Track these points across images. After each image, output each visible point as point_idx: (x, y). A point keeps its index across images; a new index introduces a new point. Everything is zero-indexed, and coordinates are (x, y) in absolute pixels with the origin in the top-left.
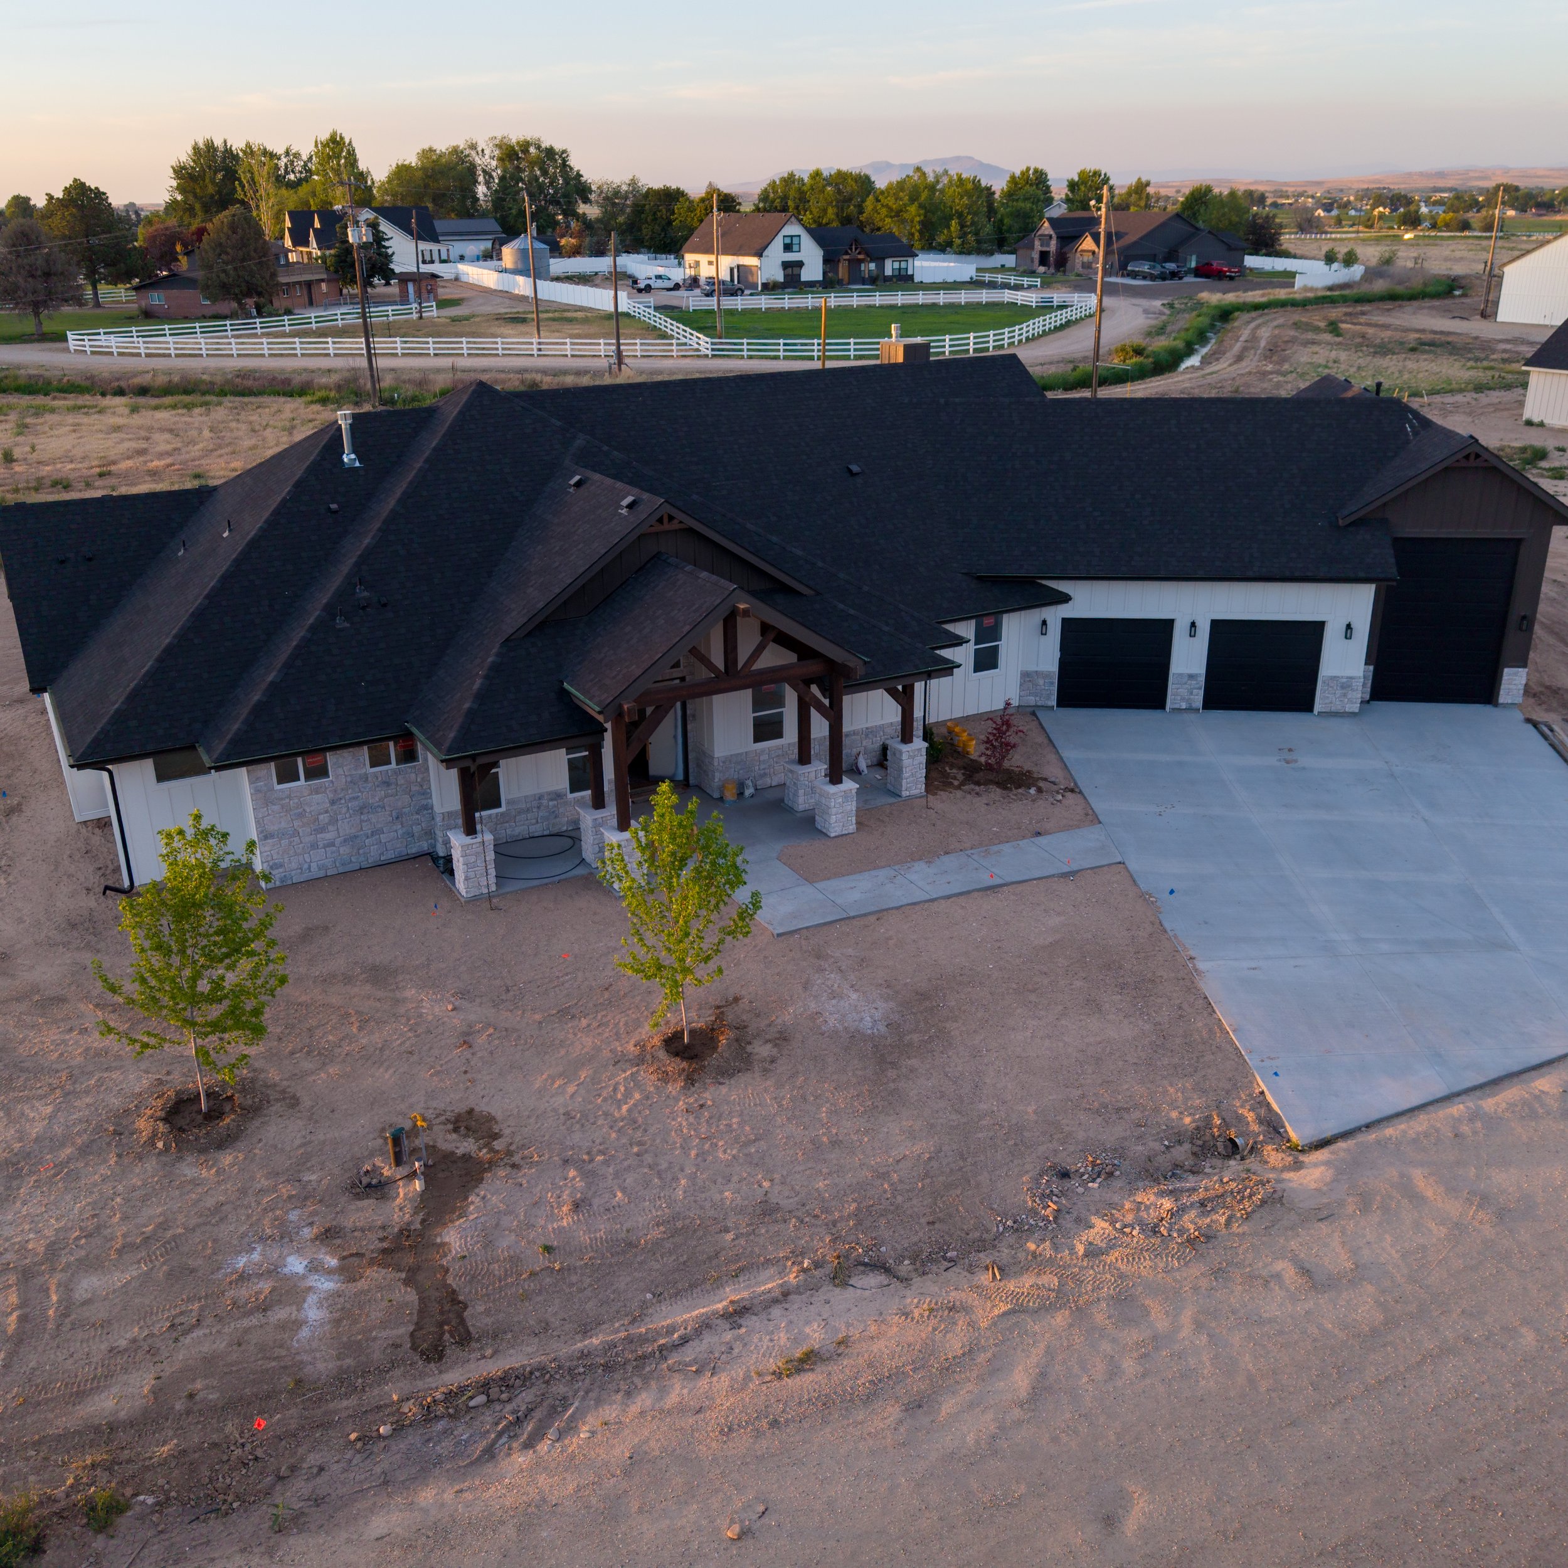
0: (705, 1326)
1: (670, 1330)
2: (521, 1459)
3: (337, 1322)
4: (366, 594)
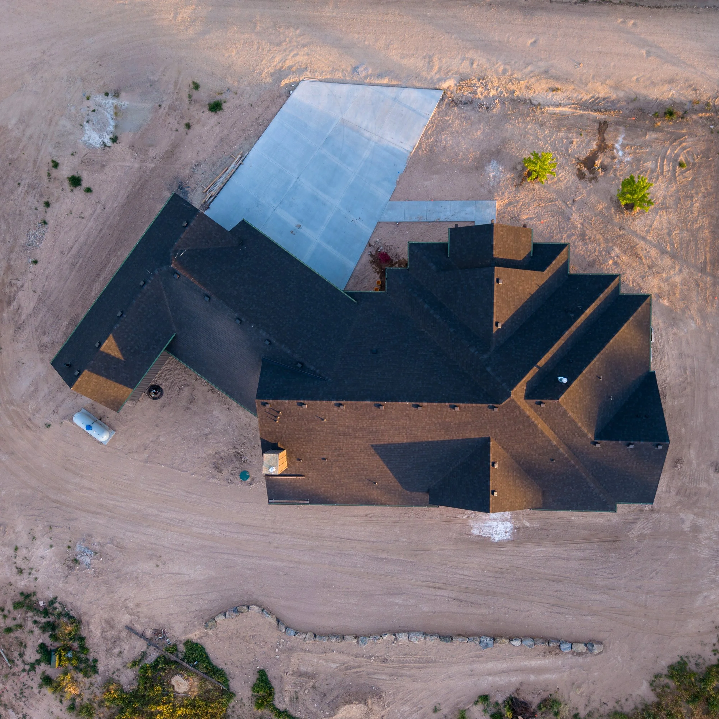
0: (565, 106)
1: (570, 108)
2: (601, 96)
3: (618, 136)
4: (571, 315)
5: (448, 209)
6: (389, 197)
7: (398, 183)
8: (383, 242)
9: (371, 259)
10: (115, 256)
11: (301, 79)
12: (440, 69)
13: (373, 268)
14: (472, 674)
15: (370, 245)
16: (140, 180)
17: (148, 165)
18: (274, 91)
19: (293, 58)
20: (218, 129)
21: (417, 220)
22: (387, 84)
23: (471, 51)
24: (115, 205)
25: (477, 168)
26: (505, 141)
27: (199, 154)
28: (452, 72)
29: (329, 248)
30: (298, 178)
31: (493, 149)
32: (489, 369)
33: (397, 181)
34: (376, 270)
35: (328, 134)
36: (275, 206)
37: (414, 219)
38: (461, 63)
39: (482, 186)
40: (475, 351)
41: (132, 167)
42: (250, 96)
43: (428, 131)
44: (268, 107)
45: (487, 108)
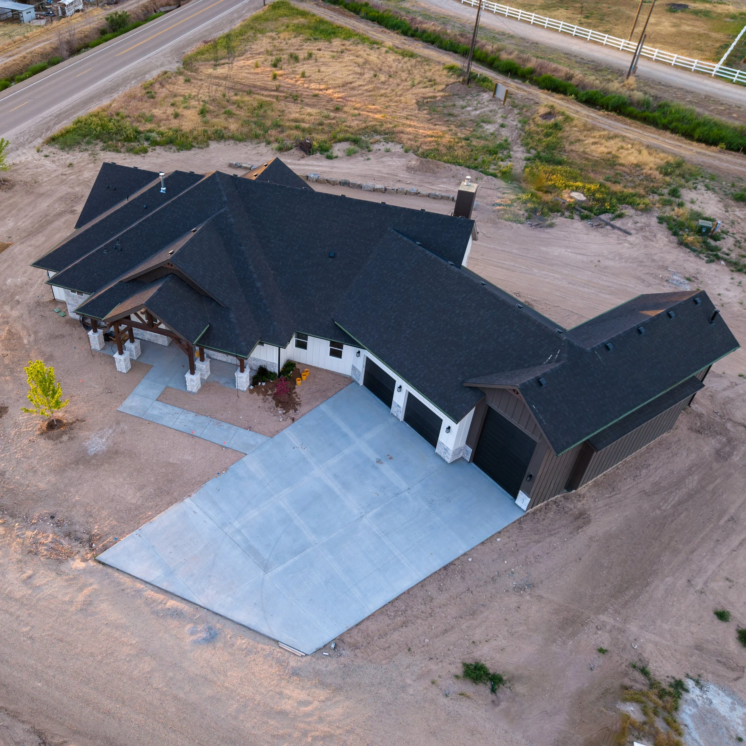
4: (119, 244)
5: (179, 420)
6: (245, 459)
7: (226, 469)
8: (275, 418)
9: (298, 407)
10: (665, 511)
11: (309, 657)
12: (81, 589)
13: (299, 398)
14: (332, 167)
15: (293, 420)
16: (626, 603)
17: (611, 621)
18: (362, 657)
19: (310, 699)
20: (478, 634)
21: (223, 423)
22: (172, 598)
23: (18, 597)
24: (669, 580)
25: (117, 452)
26: (60, 470)
27: (516, 605)
28: (67, 577)
29: (346, 429)
30: (362, 517)
31: (81, 467)
32: (225, 199)
33: (226, 471)
34: (297, 396)
35: (296, 558)
36: (406, 493)
37: (226, 426)
38: (45, 584)
39: (123, 432)
40: (230, 218)
41: (642, 627)
42: (408, 667)
43: (151, 515)
44: (381, 637)
45: (52, 517)
